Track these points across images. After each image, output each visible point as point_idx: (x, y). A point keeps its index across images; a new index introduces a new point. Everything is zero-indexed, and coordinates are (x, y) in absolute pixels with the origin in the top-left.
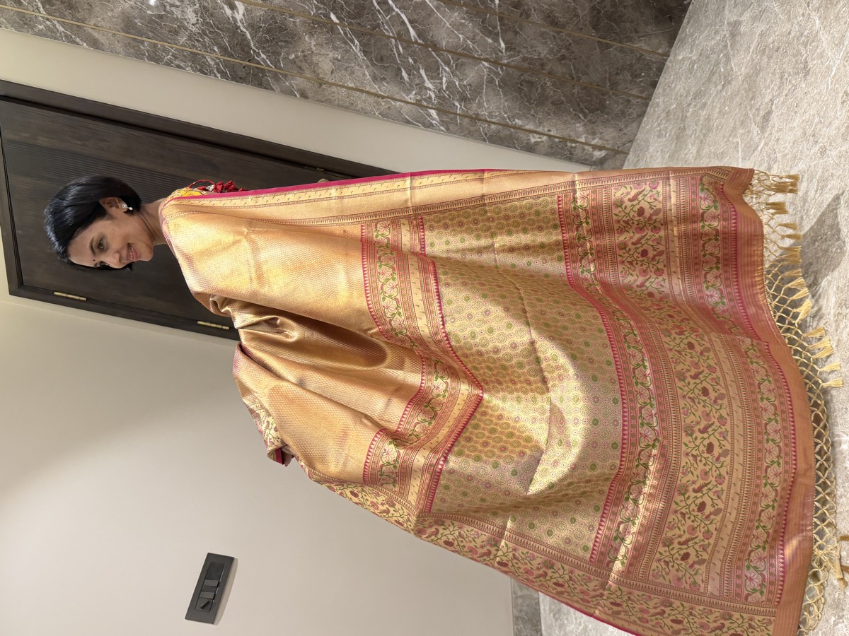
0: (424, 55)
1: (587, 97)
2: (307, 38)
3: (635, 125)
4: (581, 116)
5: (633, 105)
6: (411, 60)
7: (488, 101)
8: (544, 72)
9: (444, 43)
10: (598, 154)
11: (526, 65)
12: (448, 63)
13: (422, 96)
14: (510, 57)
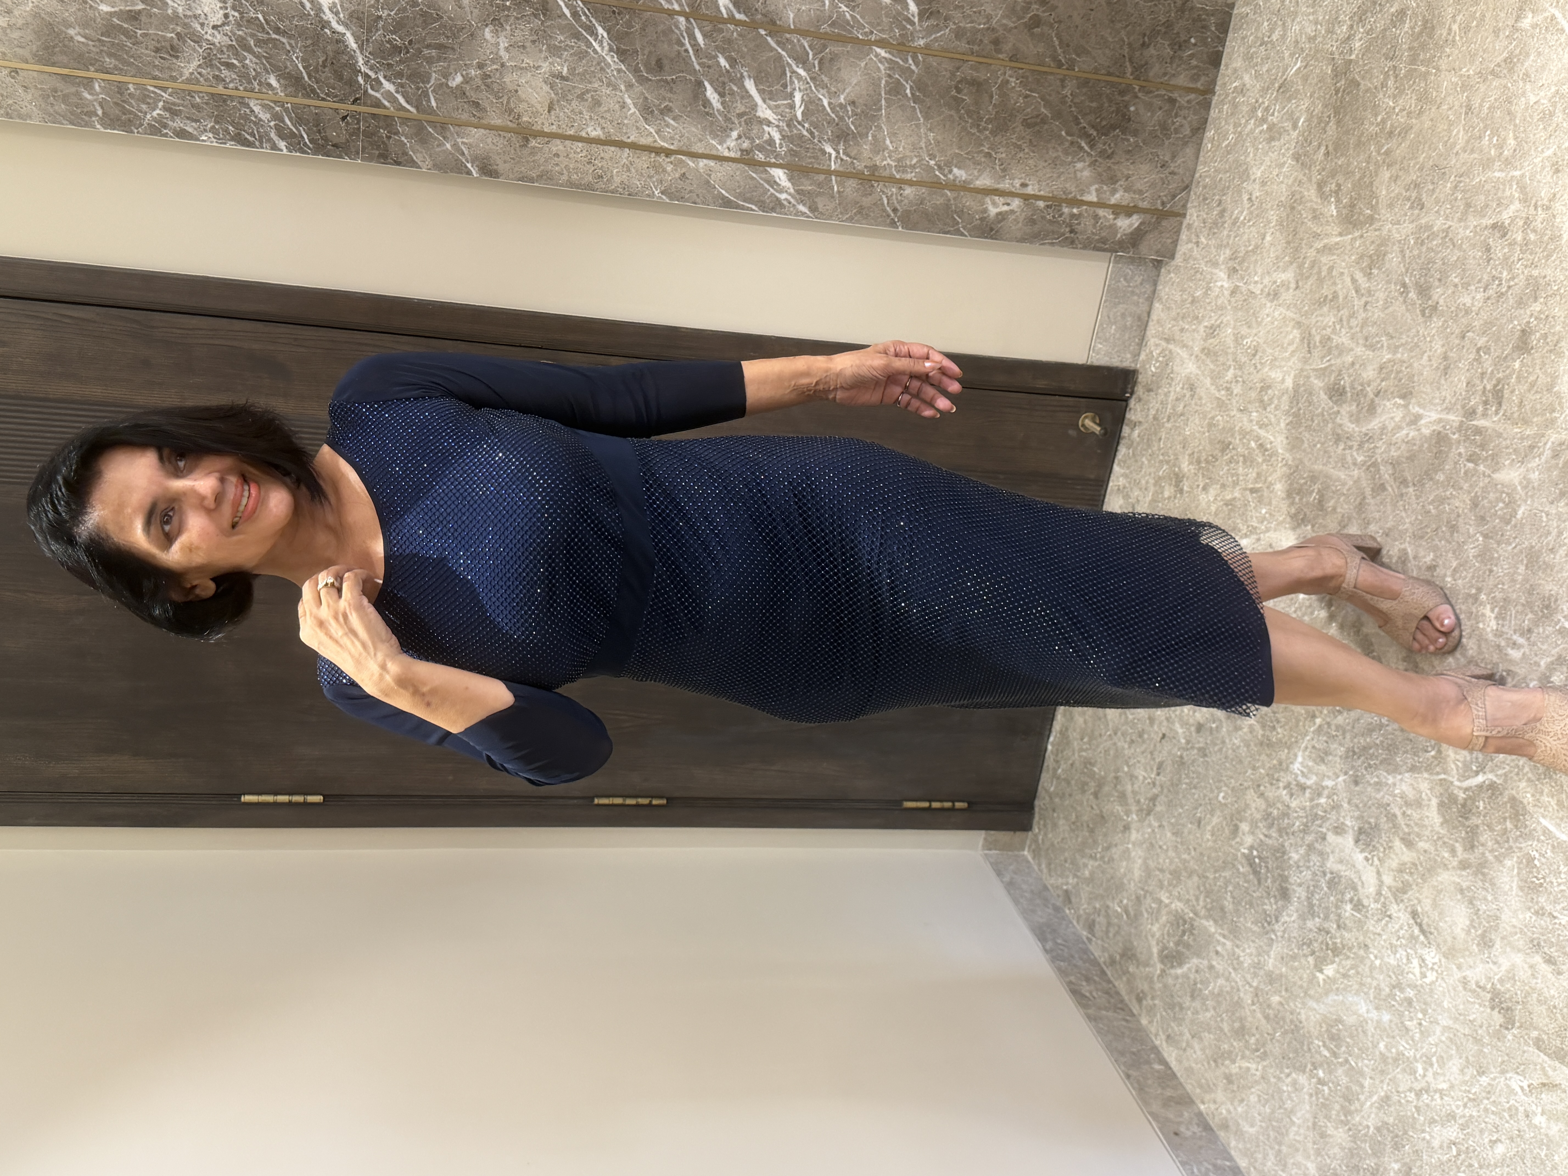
0: (751, 45)
1: (1092, 102)
2: (488, 33)
3: (1189, 151)
4: (1083, 144)
5: (1181, 108)
6: (723, 62)
7: (893, 135)
8: (1000, 56)
9: (792, 16)
10: (1126, 224)
11: (963, 46)
12: (802, 60)
13: (752, 140)
14: (929, 31)
